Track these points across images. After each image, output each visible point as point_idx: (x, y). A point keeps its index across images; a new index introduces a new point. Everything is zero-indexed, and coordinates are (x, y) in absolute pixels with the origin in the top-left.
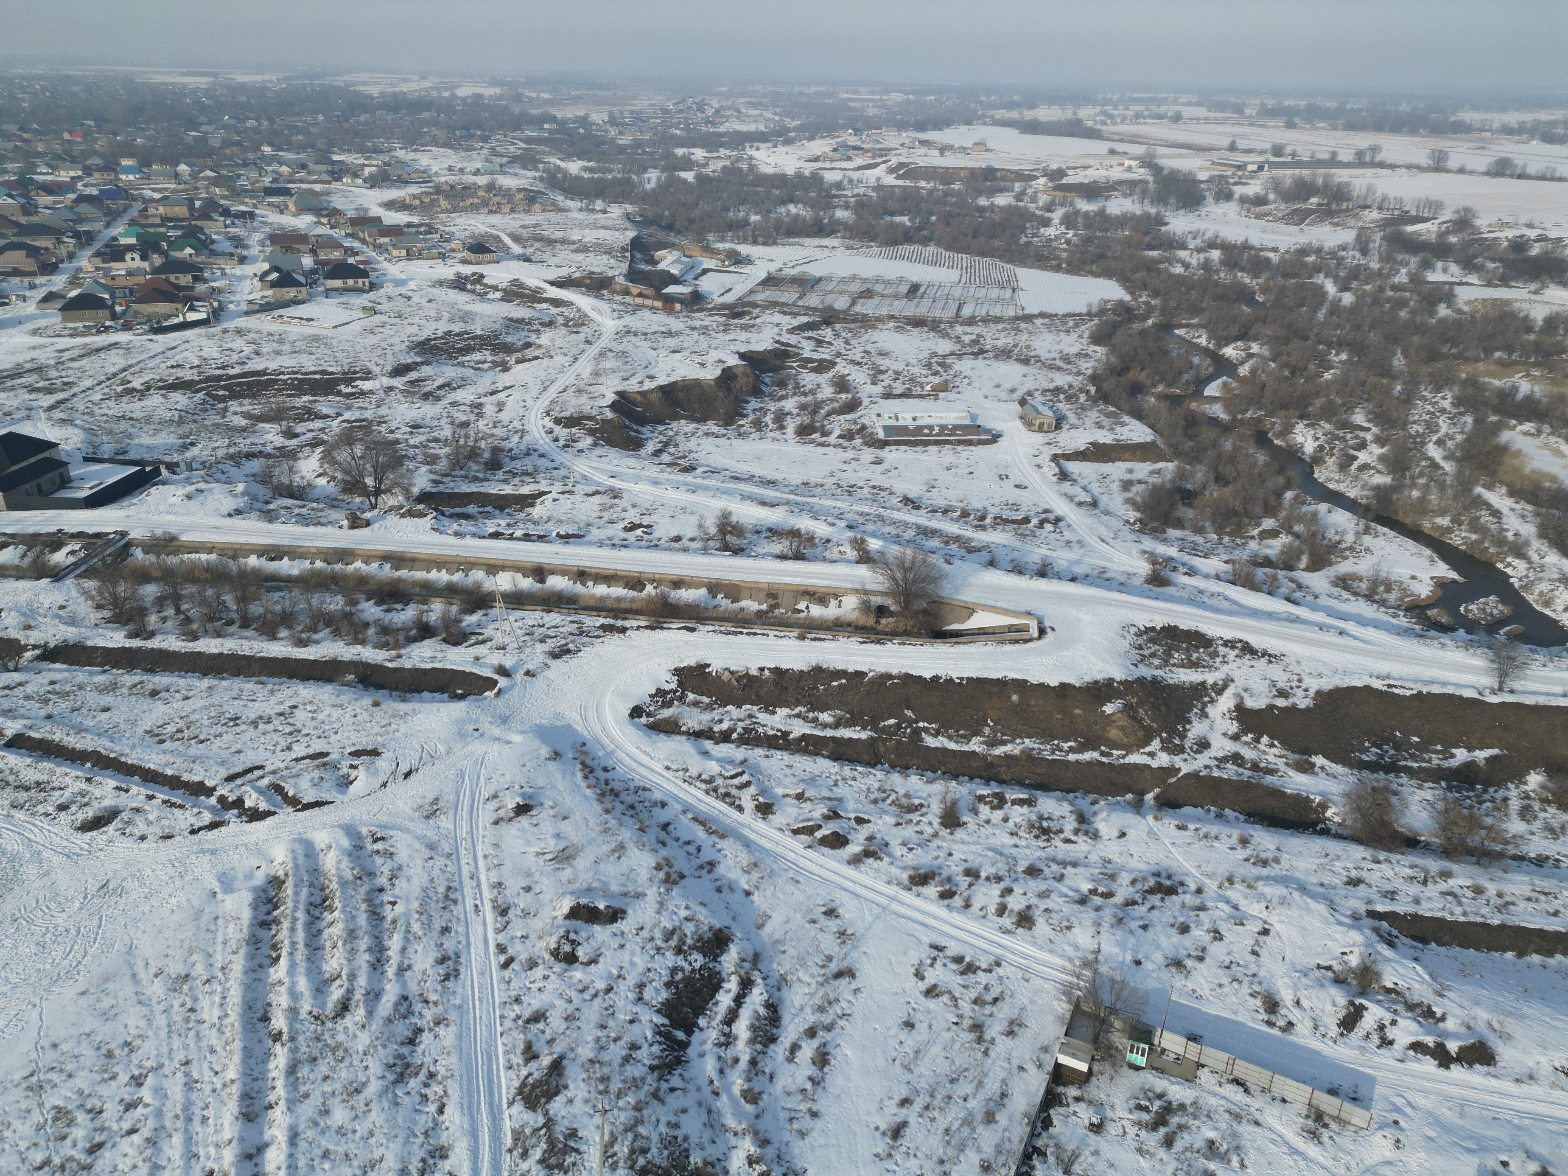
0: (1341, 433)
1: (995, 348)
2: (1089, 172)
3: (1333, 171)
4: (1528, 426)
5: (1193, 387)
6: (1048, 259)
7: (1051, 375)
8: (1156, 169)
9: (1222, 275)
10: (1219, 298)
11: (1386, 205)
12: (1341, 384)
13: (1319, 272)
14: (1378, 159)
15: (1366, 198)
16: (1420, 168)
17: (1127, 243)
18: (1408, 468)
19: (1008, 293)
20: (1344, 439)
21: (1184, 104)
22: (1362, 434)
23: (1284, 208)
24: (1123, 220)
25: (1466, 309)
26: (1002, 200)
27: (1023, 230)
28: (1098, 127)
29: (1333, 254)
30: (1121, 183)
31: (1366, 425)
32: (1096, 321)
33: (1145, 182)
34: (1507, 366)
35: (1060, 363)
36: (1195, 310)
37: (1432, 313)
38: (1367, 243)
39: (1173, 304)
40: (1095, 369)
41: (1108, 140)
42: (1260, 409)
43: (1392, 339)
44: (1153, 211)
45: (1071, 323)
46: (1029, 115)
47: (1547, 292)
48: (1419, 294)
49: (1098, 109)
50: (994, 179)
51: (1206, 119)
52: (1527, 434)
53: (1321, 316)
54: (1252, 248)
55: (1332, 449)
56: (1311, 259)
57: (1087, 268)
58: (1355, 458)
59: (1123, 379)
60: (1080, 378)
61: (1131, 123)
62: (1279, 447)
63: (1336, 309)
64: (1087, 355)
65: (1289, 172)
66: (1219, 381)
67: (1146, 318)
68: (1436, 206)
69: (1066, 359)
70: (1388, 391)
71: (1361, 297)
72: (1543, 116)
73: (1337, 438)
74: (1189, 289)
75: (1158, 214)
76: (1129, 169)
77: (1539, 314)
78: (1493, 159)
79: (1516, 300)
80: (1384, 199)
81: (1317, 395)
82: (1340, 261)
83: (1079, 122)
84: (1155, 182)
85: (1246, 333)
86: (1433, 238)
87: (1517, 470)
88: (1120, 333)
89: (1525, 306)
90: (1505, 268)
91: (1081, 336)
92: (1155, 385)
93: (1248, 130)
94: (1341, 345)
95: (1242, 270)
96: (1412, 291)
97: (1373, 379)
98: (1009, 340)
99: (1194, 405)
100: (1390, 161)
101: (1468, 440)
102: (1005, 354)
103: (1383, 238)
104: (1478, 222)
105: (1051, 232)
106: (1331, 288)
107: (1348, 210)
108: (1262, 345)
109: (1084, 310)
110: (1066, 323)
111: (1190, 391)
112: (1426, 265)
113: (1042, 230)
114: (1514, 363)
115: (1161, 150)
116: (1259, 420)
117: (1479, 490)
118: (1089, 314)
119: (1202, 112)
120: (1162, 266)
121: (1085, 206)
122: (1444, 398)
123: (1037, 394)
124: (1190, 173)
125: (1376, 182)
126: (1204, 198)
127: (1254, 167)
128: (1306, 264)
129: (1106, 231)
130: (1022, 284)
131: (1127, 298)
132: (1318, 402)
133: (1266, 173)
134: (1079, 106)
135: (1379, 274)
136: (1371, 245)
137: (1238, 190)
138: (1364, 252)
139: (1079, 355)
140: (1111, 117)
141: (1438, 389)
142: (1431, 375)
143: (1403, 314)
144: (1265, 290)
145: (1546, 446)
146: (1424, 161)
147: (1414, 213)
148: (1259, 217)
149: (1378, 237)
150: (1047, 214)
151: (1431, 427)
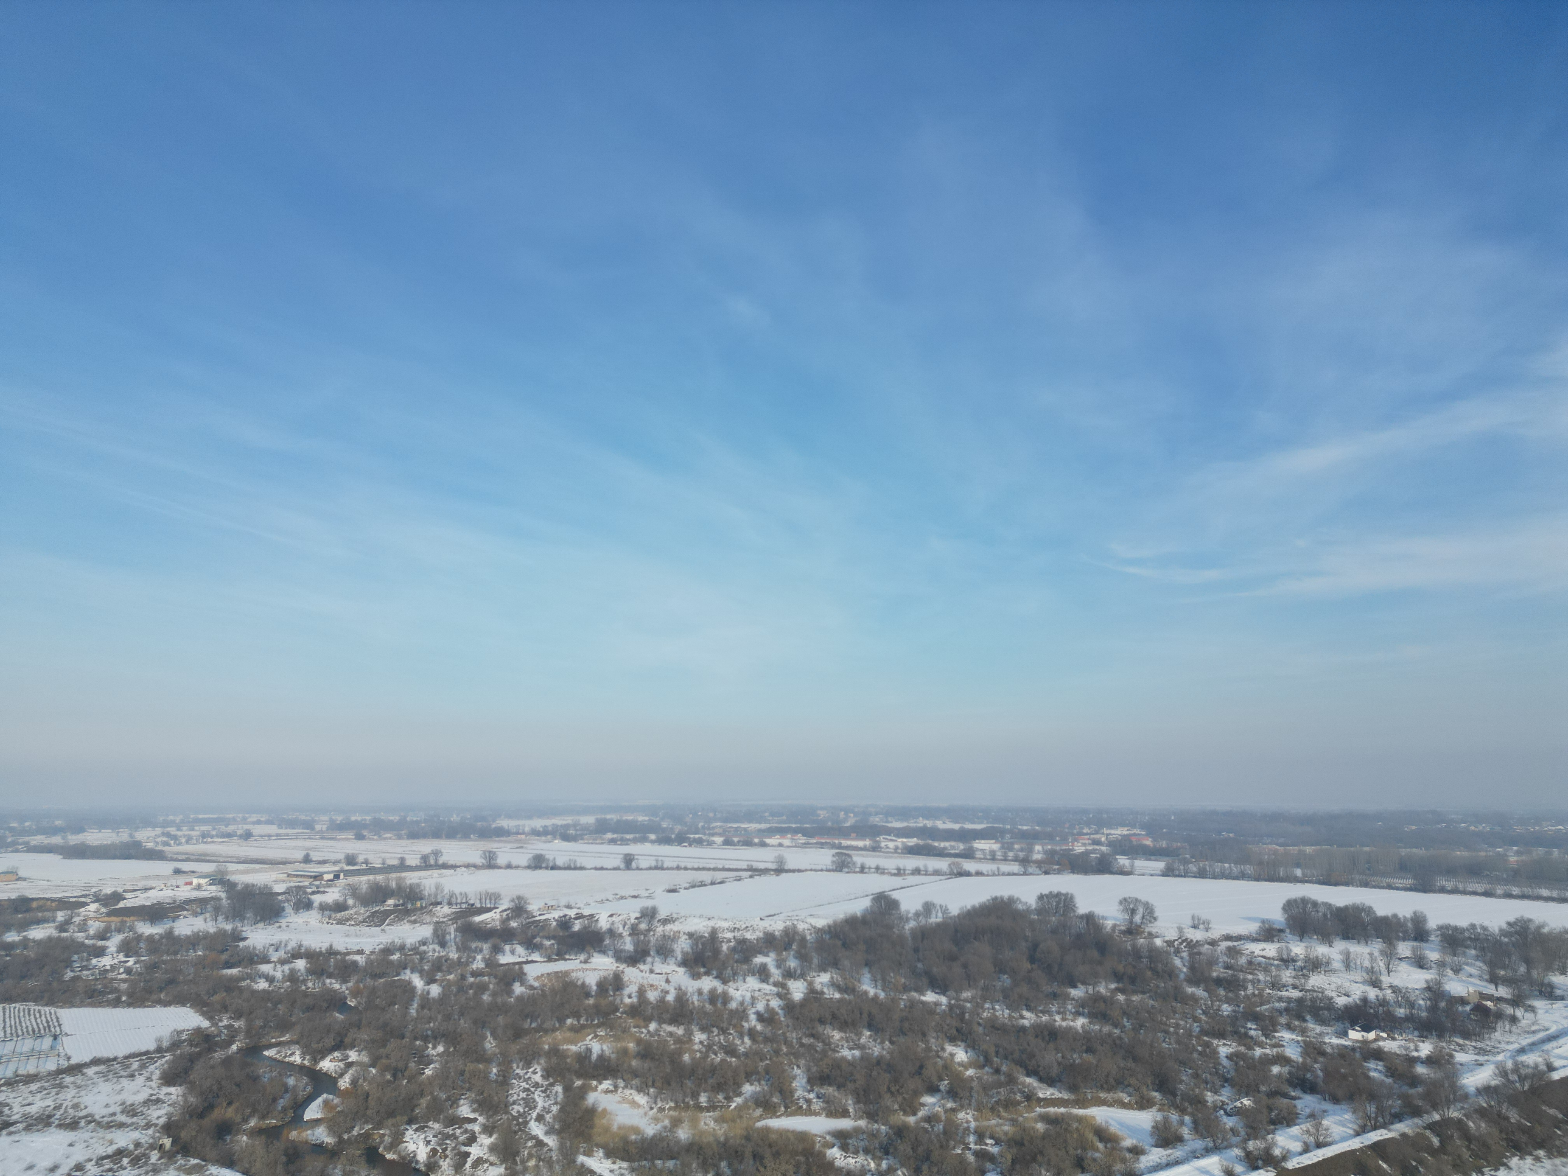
0: (450, 1130)
1: (26, 1116)
2: (151, 893)
3: (404, 874)
4: (607, 1084)
5: (291, 1114)
6: (102, 993)
7: (109, 1136)
8: (229, 886)
9: (310, 984)
10: (309, 1009)
11: (454, 901)
12: (442, 1076)
13: (405, 968)
14: (440, 862)
15: (436, 896)
16: (475, 866)
17: (200, 963)
18: (517, 1153)
19: (47, 1042)
20: (454, 1137)
21: (254, 823)
22: (469, 1127)
23: (363, 912)
24: (194, 941)
25: (536, 984)
26: (37, 933)
27: (69, 964)
28: (160, 848)
29: (415, 949)
30: (189, 902)
31: (472, 1116)
32: (168, 1057)
33: (218, 899)
34: (577, 1030)
35: (123, 1118)
36: (284, 1026)
37: (510, 992)
38: (444, 936)
39: (259, 1023)
40: (169, 1115)
41: (172, 860)
42: (367, 1122)
43: (481, 1023)
44: (228, 927)
45: (135, 1065)
46: (74, 839)
47: (593, 960)
48: (495, 977)
49: (159, 831)
50: (28, 910)
51: (277, 835)
52: (607, 1091)
53: (413, 1012)
54: (337, 953)
55: (444, 1150)
56: (396, 957)
57: (154, 997)
58: (468, 1154)
59: (206, 1122)
60: (150, 1132)
61: (198, 842)
62: (392, 1162)
63: (426, 1002)
64: (158, 1101)
65: (364, 878)
66: (320, 1100)
67: (229, 1043)
68: (496, 897)
69: (131, 1110)
70: (486, 1077)
71: (446, 987)
72: (559, 821)
73: (448, 1137)
74: (275, 1005)
75: (234, 930)
76: (199, 887)
77: (591, 980)
78: (530, 856)
79: (573, 971)
80: (452, 895)
81: (422, 1094)
82: (422, 955)
83: (137, 844)
84: (228, 898)
85: (342, 1042)
86: (498, 924)
87: (607, 1129)
88: (199, 1066)
89: (580, 974)
90: (558, 944)
91: (149, 1079)
92: (246, 1120)
93: (321, 843)
94: (436, 1037)
95: (330, 976)
96: (489, 975)
97: (470, 1067)
98: (49, 1102)
99: (294, 1135)
100: (451, 862)
101: (561, 1110)
102: (43, 1121)
103: (456, 930)
104: (530, 908)
105: (106, 962)
106: (418, 982)
107: (422, 908)
108: (359, 1051)
109: (152, 1046)
110: (128, 1067)
111: (287, 1119)
112: (497, 950)
113: (94, 961)
114: (583, 1027)
115: (232, 867)
116: (367, 1136)
117: (581, 1159)
118: (159, 1050)
119: (273, 829)
120: (243, 984)
121: (146, 929)
122: (535, 1073)
123: (89, 1166)
124: (266, 886)
125: (443, 881)
126: (283, 909)
127: (331, 876)
128: (391, 963)
129: (176, 953)
130: (66, 1028)
131: (205, 1024)
132: (424, 1102)
133: (342, 881)
134: (137, 829)
135: (459, 962)
136: (448, 937)
137: (317, 899)
138: (443, 944)
139: (147, 1102)
140: (175, 838)
141: (528, 1065)
142: (520, 1052)
143: (486, 997)
144: (355, 993)
145: (624, 1100)
146: (479, 861)
147: (478, 905)
148: (340, 922)
149: (452, 929)
150: (100, 943)
151: (530, 1104)
